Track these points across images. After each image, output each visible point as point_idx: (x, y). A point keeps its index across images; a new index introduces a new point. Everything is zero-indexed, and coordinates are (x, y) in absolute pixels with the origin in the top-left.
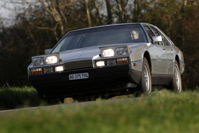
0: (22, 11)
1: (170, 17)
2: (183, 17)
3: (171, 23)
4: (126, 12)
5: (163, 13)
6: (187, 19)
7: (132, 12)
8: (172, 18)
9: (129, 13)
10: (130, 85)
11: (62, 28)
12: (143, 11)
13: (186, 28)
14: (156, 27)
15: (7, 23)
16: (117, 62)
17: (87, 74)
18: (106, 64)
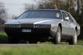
0: (42, 4)
10: (50, 38)
14: (68, 13)
15: (35, 8)
16: (45, 26)
17: (31, 30)
18: (40, 27)
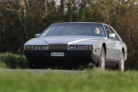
1: (107, 12)
2: (117, 13)
3: (108, 17)
4: (75, 4)
5: (103, 9)
6: (120, 15)
7: (79, 5)
8: (109, 13)
9: (77, 6)
11: (25, 11)
12: (87, 5)
13: (119, 22)
16: (84, 48)
17: (63, 53)
18: (77, 48)
